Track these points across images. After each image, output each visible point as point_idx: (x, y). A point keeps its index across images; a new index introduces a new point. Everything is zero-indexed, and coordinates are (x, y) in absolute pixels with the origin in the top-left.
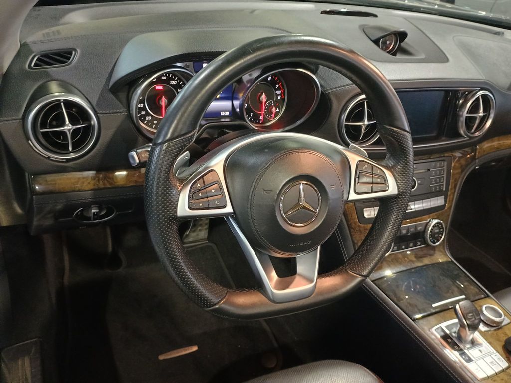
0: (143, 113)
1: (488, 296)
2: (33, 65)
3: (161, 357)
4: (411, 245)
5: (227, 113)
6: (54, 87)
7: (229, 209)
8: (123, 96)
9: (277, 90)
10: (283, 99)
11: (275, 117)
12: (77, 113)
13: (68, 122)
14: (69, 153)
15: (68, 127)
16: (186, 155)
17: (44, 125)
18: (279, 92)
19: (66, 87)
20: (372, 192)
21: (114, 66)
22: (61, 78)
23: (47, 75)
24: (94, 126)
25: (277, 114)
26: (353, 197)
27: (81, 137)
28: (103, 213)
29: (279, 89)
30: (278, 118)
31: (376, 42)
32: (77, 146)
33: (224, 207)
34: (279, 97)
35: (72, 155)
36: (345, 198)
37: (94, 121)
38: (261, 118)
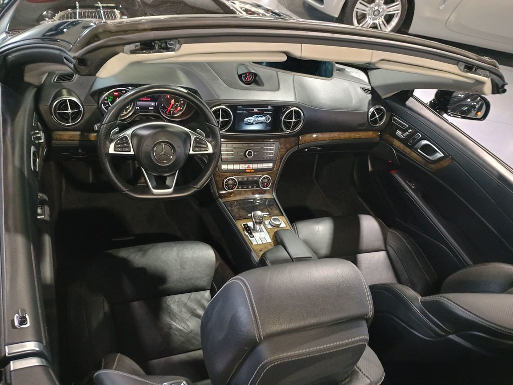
0: (107, 105)
1: (283, 215)
2: (55, 81)
4: (250, 187)
5: (153, 108)
6: (64, 92)
7: (132, 152)
8: (96, 98)
10: (184, 103)
12: (74, 105)
13: (69, 109)
14: (69, 123)
15: (70, 111)
16: (117, 129)
17: (59, 110)
19: (70, 93)
20: (200, 151)
21: (94, 82)
22: (68, 87)
23: (62, 85)
24: (81, 111)
25: (180, 111)
26: (191, 152)
27: (75, 116)
28: (84, 153)
30: (180, 113)
31: (240, 76)
32: (74, 119)
33: (130, 151)
34: (182, 102)
35: (71, 124)
37: (82, 108)
38: (172, 112)
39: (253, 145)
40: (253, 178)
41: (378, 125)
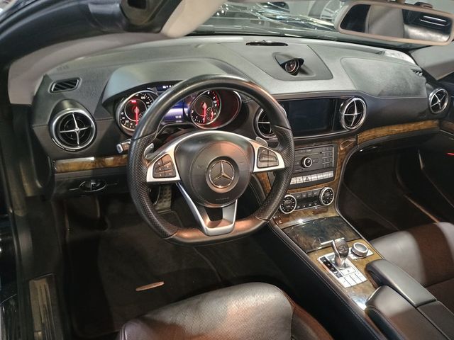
0: (123, 118)
1: (361, 238)
2: (52, 90)
3: (138, 290)
4: (310, 205)
5: (180, 117)
6: (66, 104)
7: (177, 178)
8: (111, 108)
9: (214, 100)
10: (218, 107)
11: (213, 118)
12: (83, 120)
13: (77, 126)
14: (76, 145)
15: (77, 129)
16: (151, 146)
17: (62, 129)
18: (215, 102)
19: (74, 104)
20: (268, 167)
21: (104, 89)
22: (70, 98)
23: (62, 96)
24: (92, 129)
25: (214, 116)
26: (256, 170)
27: (85, 136)
28: (98, 185)
29: (215, 99)
30: (215, 119)
31: (283, 66)
32: (83, 141)
33: (175, 176)
34: (216, 105)
35: (79, 148)
36: (251, 170)
37: (93, 125)
38: (204, 119)
39: (310, 150)
40: (313, 192)
41: (439, 112)
